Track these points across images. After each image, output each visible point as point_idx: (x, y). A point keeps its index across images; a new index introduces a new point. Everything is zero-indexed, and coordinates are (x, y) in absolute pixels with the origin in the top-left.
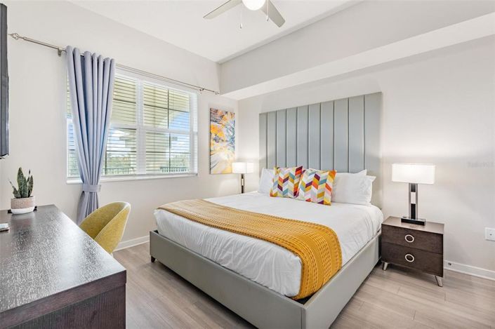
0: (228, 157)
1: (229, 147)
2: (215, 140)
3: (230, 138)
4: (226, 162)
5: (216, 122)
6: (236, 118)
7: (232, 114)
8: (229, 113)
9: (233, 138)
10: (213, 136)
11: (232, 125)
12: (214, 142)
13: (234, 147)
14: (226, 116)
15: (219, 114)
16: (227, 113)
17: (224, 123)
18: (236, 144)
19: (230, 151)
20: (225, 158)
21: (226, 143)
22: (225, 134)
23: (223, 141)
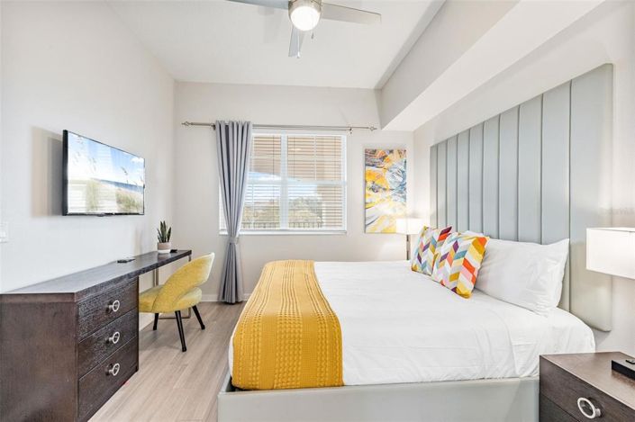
0: (395, 211)
1: (396, 198)
2: (373, 189)
3: (397, 185)
4: (391, 218)
5: (373, 166)
6: (409, 157)
7: (401, 152)
8: (395, 151)
9: (403, 186)
10: (370, 184)
11: (402, 167)
12: (372, 193)
13: (405, 197)
14: (390, 156)
15: (378, 155)
16: (391, 152)
17: (387, 165)
18: (409, 193)
19: (398, 203)
20: (389, 212)
21: (391, 193)
22: (389, 180)
23: (385, 189)
